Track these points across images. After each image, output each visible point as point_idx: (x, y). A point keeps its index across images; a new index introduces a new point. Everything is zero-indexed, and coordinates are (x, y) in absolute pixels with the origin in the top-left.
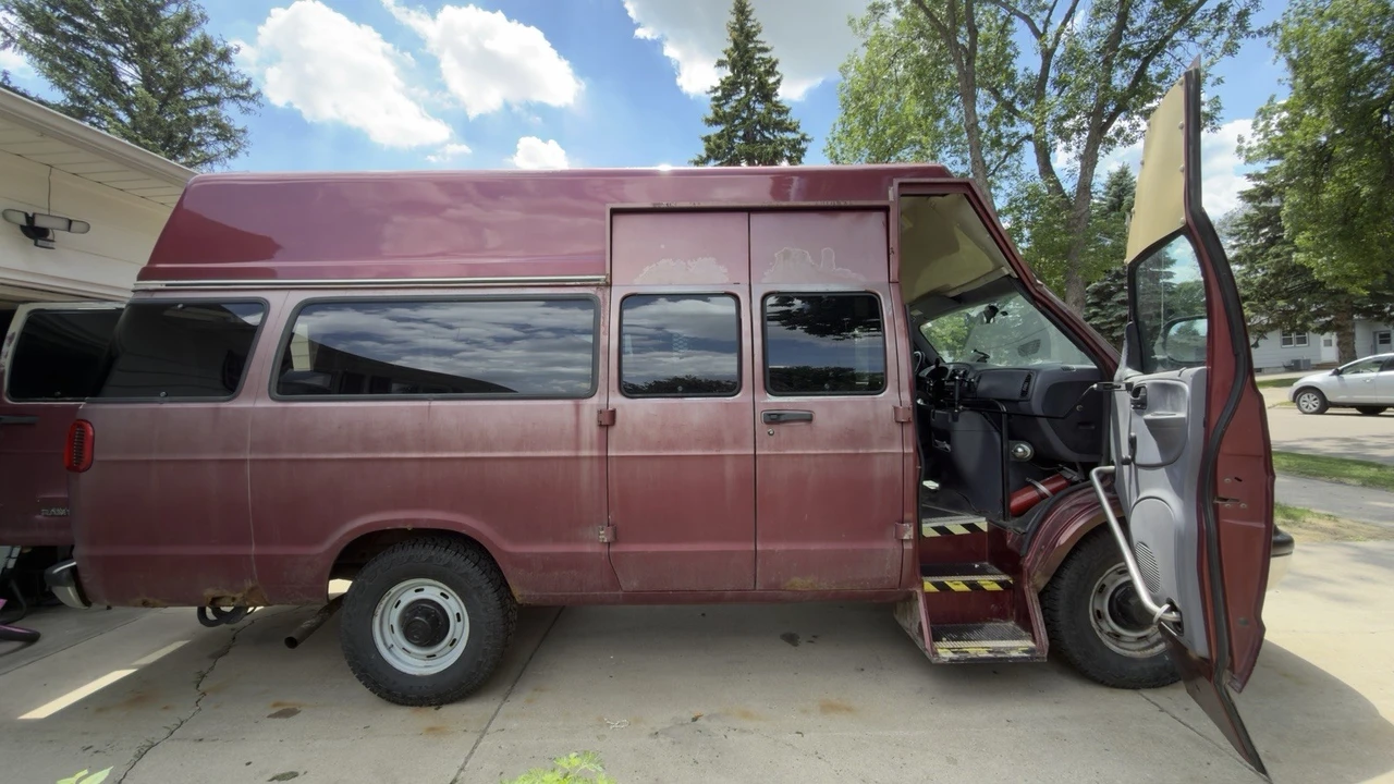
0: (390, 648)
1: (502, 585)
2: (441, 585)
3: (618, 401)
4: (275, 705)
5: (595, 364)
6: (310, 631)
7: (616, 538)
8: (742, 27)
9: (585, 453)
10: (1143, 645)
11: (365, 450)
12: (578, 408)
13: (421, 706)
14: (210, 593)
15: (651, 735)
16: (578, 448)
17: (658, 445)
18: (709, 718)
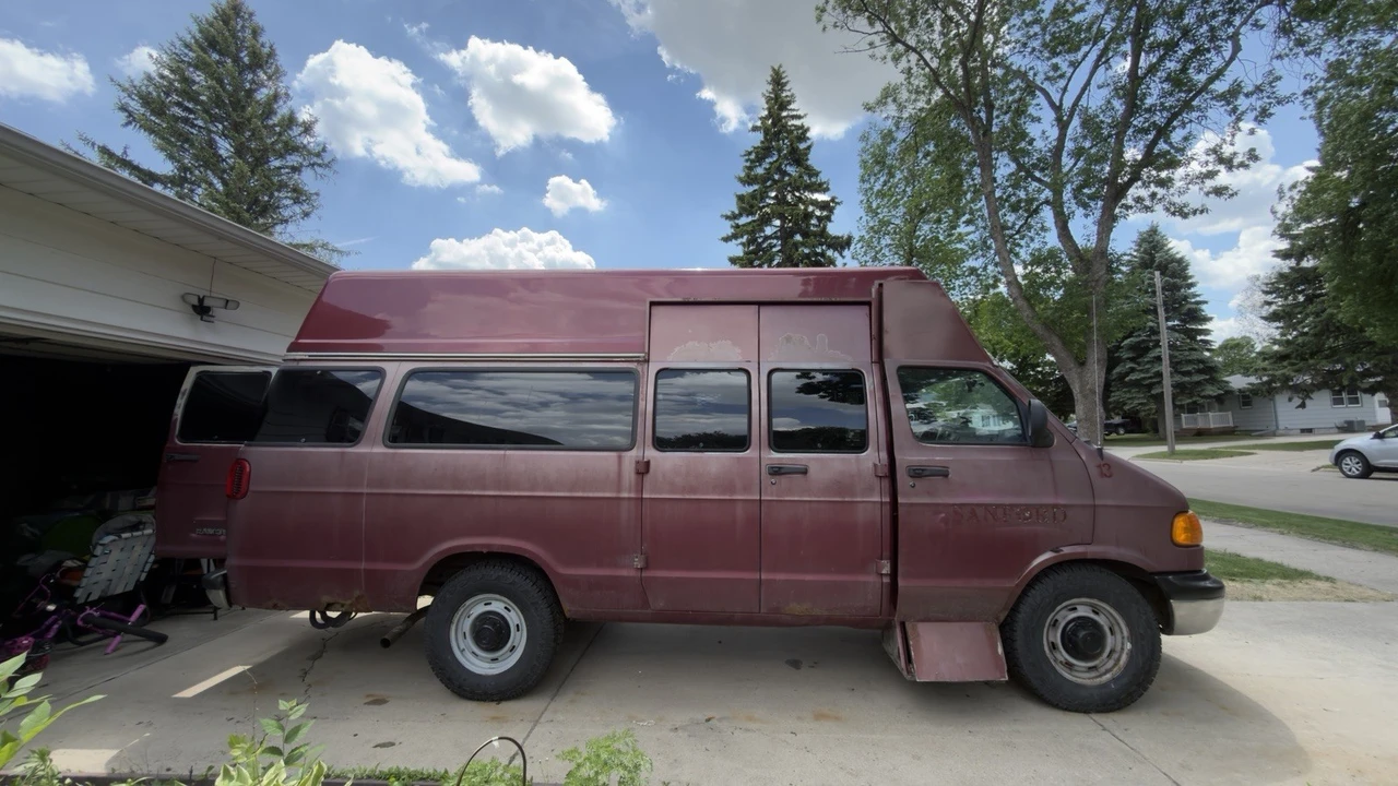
0: (462, 651)
1: (555, 603)
2: (506, 600)
3: (652, 454)
4: (368, 696)
5: (634, 424)
6: (400, 634)
7: (646, 567)
8: (777, 97)
9: (625, 495)
10: (1093, 674)
11: (455, 488)
12: (620, 458)
13: (485, 700)
14: (326, 599)
15: (671, 730)
16: (619, 491)
17: (683, 491)
18: (720, 720)
